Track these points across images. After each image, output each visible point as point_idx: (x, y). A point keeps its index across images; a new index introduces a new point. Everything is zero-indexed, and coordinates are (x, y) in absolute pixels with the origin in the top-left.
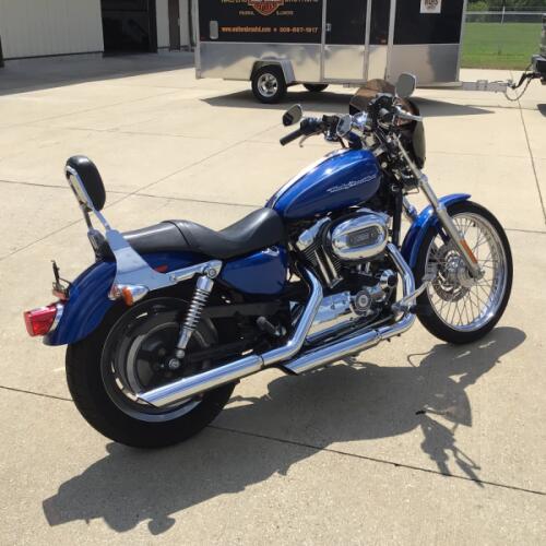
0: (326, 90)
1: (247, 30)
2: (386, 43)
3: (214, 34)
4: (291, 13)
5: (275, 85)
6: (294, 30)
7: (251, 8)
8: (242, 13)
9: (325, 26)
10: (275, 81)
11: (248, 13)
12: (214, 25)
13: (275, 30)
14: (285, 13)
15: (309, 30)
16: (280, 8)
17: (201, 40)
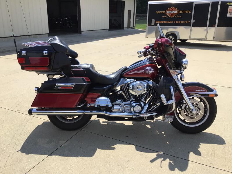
0: (187, 42)
1: (164, 22)
2: (215, 27)
3: (153, 24)
4: (181, 17)
5: (173, 40)
6: (181, 22)
7: (167, 15)
8: (163, 17)
9: (193, 21)
10: (173, 39)
11: (165, 17)
12: (153, 21)
13: (174, 22)
14: (179, 17)
15: (187, 22)
16: (177, 15)
17: (148, 26)
